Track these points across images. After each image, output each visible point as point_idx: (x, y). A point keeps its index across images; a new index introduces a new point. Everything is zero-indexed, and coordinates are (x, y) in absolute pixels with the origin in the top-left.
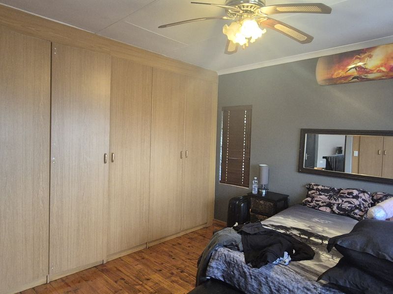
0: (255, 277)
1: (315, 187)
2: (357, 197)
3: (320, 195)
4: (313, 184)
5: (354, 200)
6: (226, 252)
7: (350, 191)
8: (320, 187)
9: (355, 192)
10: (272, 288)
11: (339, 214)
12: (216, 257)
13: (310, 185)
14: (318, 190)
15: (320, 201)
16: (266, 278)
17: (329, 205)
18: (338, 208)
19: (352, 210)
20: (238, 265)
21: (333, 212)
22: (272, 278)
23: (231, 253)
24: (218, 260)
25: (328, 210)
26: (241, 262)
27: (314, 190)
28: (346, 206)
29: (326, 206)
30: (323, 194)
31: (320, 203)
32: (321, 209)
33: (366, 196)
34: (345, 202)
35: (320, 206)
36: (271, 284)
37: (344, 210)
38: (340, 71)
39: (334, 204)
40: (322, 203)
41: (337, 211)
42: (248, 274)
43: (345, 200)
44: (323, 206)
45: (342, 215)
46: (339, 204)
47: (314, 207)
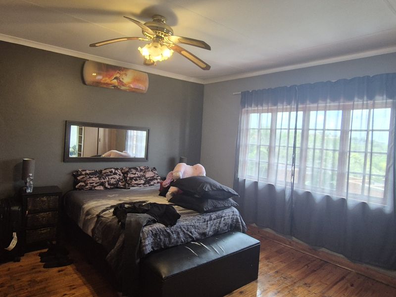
0: (175, 231)
1: (83, 173)
2: (115, 174)
3: (90, 178)
4: (80, 170)
5: (115, 176)
6: (150, 228)
7: (110, 170)
8: (88, 172)
9: (113, 170)
10: (185, 231)
11: (111, 188)
12: (146, 236)
13: (77, 172)
14: (86, 174)
15: (93, 183)
16: (181, 228)
17: (102, 184)
18: (109, 184)
19: (118, 184)
20: (163, 232)
21: (106, 188)
22: (183, 225)
23: (154, 227)
24: (148, 237)
25: (102, 188)
26: (164, 227)
27: (83, 175)
28: (112, 181)
29: (100, 185)
30: (92, 176)
31: (94, 184)
32: (96, 188)
33: (119, 172)
34: (111, 178)
35: (95, 187)
36: (184, 229)
37: (113, 184)
38: (107, 78)
39: (105, 182)
40: (96, 183)
41: (109, 187)
42: (170, 232)
43: (110, 177)
44: (97, 186)
45: (112, 188)
46: (108, 181)
47: (91, 189)
